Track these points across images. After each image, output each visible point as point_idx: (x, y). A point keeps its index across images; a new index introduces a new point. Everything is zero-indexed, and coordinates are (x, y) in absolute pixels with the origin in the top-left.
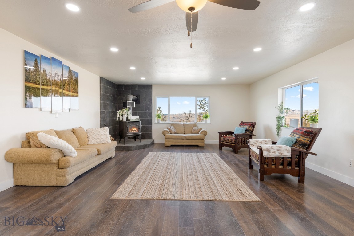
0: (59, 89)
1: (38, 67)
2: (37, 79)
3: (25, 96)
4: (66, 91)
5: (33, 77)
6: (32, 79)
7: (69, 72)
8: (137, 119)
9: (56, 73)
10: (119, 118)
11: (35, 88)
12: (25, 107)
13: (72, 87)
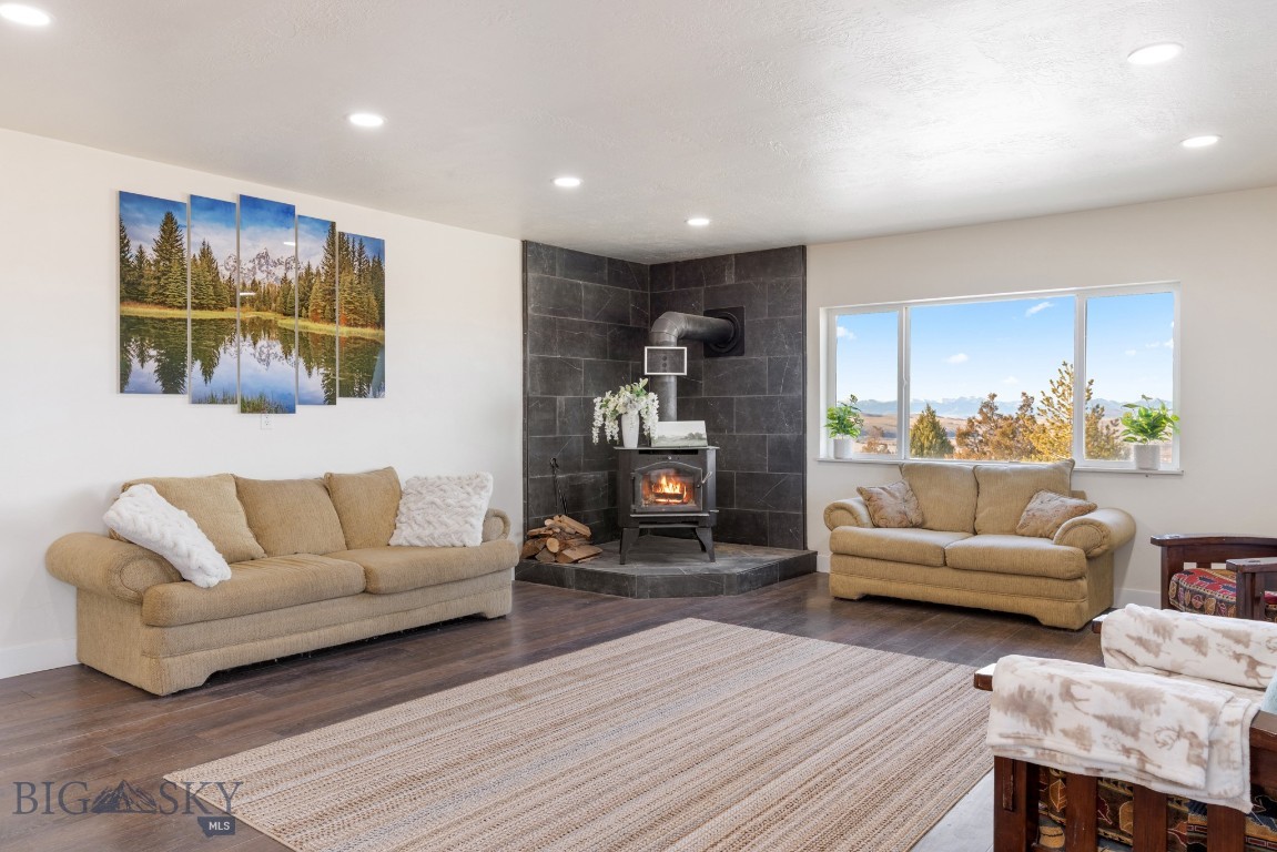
0: (279, 316)
1: (177, 241)
2: (172, 286)
3: (122, 352)
4: (315, 320)
5: (155, 282)
6: (152, 290)
7: (331, 243)
8: (692, 437)
9: (264, 256)
10: (602, 429)
11: (164, 321)
12: (122, 391)
13: (349, 303)
